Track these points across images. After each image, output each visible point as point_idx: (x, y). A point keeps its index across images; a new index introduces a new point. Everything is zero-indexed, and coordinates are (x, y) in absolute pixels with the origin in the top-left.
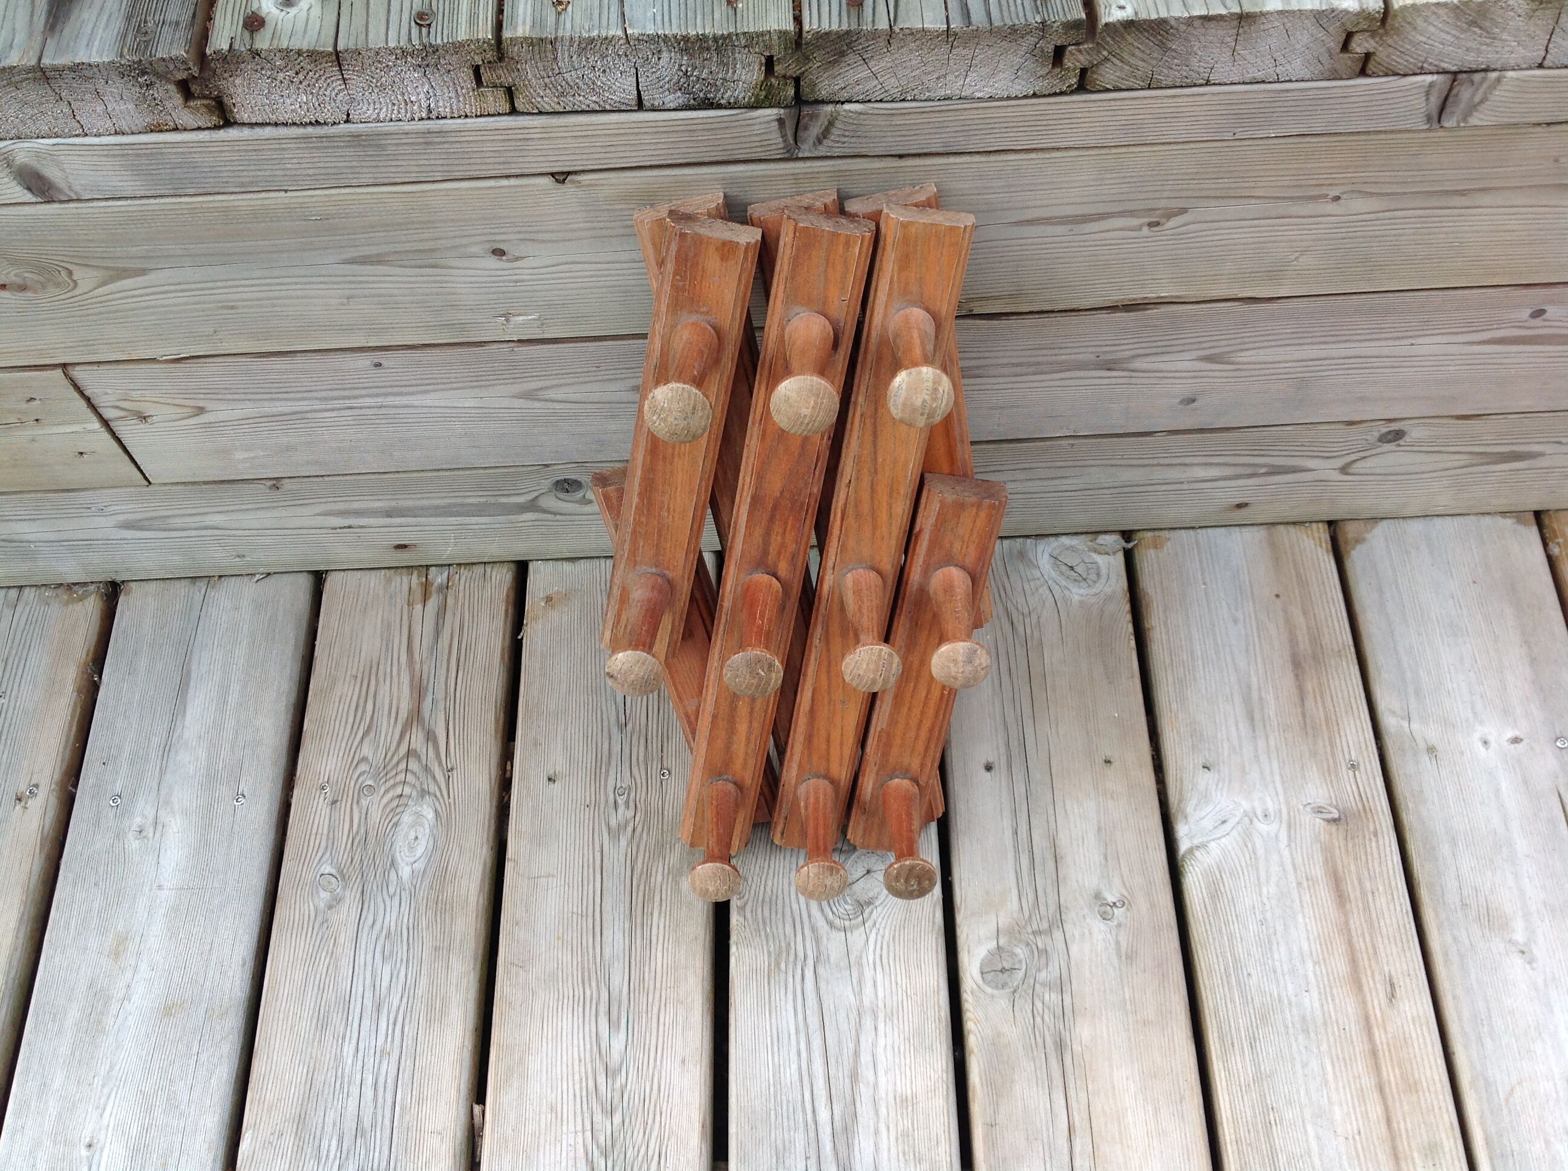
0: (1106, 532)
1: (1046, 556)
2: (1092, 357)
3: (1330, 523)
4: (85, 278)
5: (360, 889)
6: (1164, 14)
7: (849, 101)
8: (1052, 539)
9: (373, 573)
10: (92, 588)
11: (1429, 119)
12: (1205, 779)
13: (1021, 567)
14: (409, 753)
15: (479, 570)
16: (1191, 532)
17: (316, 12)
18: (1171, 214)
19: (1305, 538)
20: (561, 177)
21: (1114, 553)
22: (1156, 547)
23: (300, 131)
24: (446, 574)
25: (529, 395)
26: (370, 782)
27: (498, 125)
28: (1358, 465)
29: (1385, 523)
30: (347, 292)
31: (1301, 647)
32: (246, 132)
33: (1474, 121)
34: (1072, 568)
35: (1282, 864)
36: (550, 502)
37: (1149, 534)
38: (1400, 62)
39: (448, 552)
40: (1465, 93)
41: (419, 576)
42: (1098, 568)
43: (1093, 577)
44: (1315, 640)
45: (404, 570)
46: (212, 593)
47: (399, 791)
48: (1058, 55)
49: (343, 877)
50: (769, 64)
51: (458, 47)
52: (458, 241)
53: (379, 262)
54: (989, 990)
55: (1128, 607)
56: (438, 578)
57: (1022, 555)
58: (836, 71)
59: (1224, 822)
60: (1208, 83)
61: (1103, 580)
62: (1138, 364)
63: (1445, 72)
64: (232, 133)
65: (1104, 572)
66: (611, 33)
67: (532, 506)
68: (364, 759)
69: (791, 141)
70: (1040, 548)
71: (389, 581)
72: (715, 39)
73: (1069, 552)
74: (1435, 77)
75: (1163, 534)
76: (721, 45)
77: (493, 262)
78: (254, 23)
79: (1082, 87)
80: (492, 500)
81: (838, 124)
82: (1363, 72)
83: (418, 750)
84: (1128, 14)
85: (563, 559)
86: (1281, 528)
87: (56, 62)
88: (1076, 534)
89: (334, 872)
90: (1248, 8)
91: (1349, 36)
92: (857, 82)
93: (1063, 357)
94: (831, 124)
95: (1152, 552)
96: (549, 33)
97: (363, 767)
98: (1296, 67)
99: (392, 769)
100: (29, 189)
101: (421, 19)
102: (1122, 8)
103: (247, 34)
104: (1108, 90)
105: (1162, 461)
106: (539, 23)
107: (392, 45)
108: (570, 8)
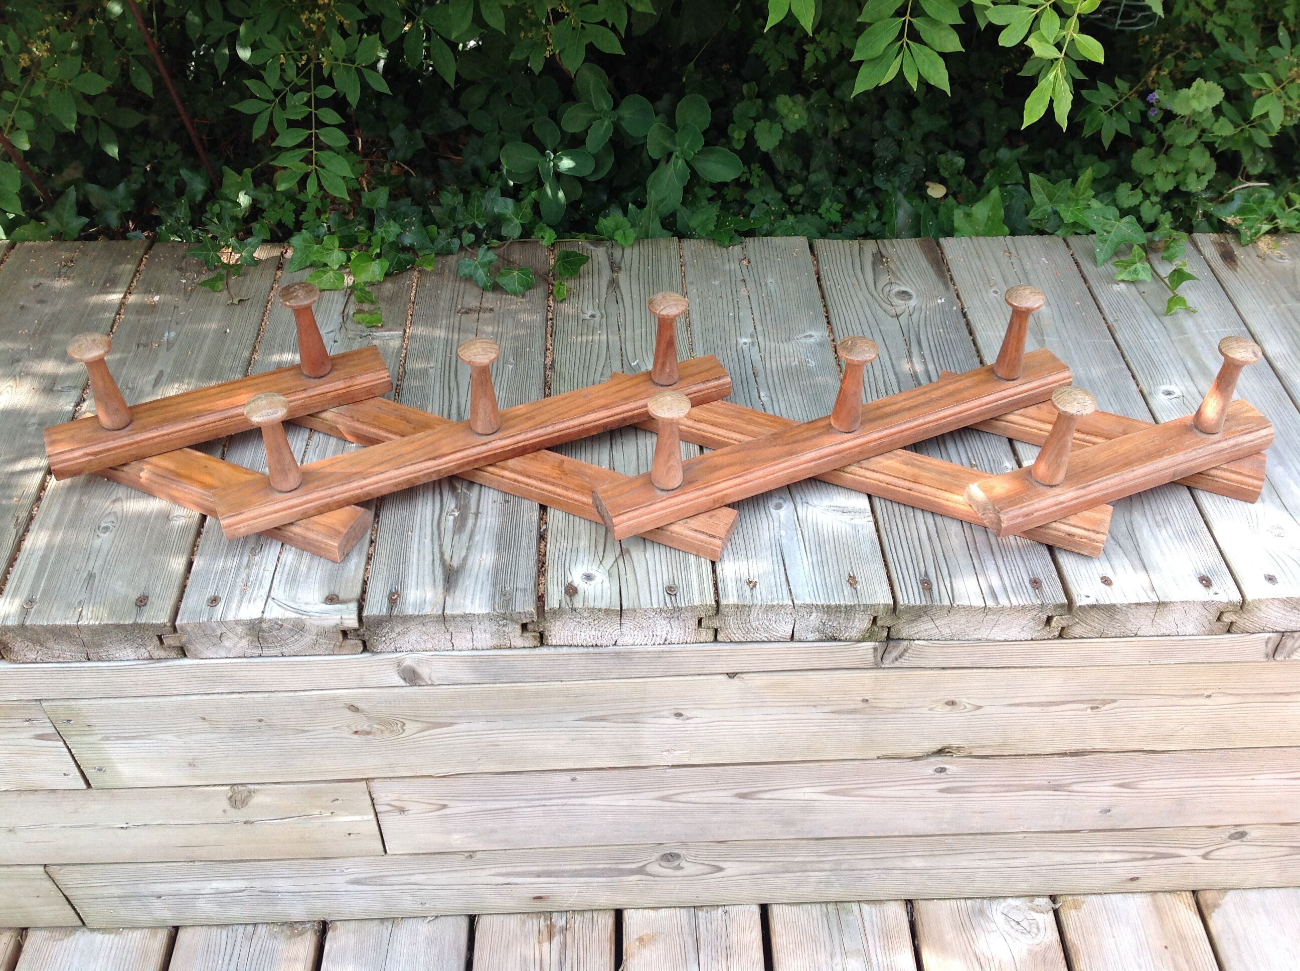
0: (1039, 896)
1: (999, 913)
2: (1046, 783)
3: (1194, 892)
4: (411, 727)
6: (1113, 602)
7: (919, 639)
8: (1002, 900)
9: (512, 916)
10: (308, 925)
11: (1267, 656)
13: (982, 920)
15: (588, 915)
16: (1099, 897)
17: (606, 584)
18: (1105, 702)
19: (1178, 903)
20: (732, 675)
21: (1047, 912)
22: (1076, 908)
23: (585, 650)
24: (565, 919)
25: (664, 799)
27: (705, 648)
28: (1214, 853)
29: (1231, 892)
32: (552, 650)
33: (1294, 657)
34: (1018, 923)
36: (655, 868)
37: (1070, 898)
38: (1250, 626)
39: (570, 902)
40: (1289, 643)
41: (545, 920)
42: (1037, 923)
43: (1035, 930)
45: (534, 915)
46: (396, 933)
48: (1049, 620)
50: (875, 620)
51: (693, 608)
52: (657, 709)
53: (601, 720)
55: (1062, 955)
56: (559, 921)
57: (981, 912)
58: (915, 624)
60: (1136, 635)
61: (1042, 934)
62: (1075, 787)
63: (1277, 632)
64: (544, 650)
65: (1042, 926)
66: (785, 603)
67: (641, 871)
69: (879, 659)
70: (994, 906)
71: (524, 923)
72: (846, 607)
73: (1015, 911)
74: (1271, 634)
75: (1079, 898)
76: (849, 610)
77: (674, 720)
78: (571, 591)
79: (1061, 636)
80: (613, 866)
81: (910, 651)
82: (1229, 631)
84: (1091, 601)
85: (649, 908)
86: (1161, 895)
87: (454, 613)
88: (1018, 897)
90: (1162, 599)
91: (1222, 613)
92: (926, 630)
93: (1027, 782)
94: (905, 650)
95: (1073, 912)
96: (748, 602)
98: (1190, 628)
100: (405, 679)
101: (671, 591)
102: (1088, 597)
103: (568, 598)
104: (1076, 638)
105: (1084, 849)
106: (741, 596)
107: (655, 606)
108: (758, 586)
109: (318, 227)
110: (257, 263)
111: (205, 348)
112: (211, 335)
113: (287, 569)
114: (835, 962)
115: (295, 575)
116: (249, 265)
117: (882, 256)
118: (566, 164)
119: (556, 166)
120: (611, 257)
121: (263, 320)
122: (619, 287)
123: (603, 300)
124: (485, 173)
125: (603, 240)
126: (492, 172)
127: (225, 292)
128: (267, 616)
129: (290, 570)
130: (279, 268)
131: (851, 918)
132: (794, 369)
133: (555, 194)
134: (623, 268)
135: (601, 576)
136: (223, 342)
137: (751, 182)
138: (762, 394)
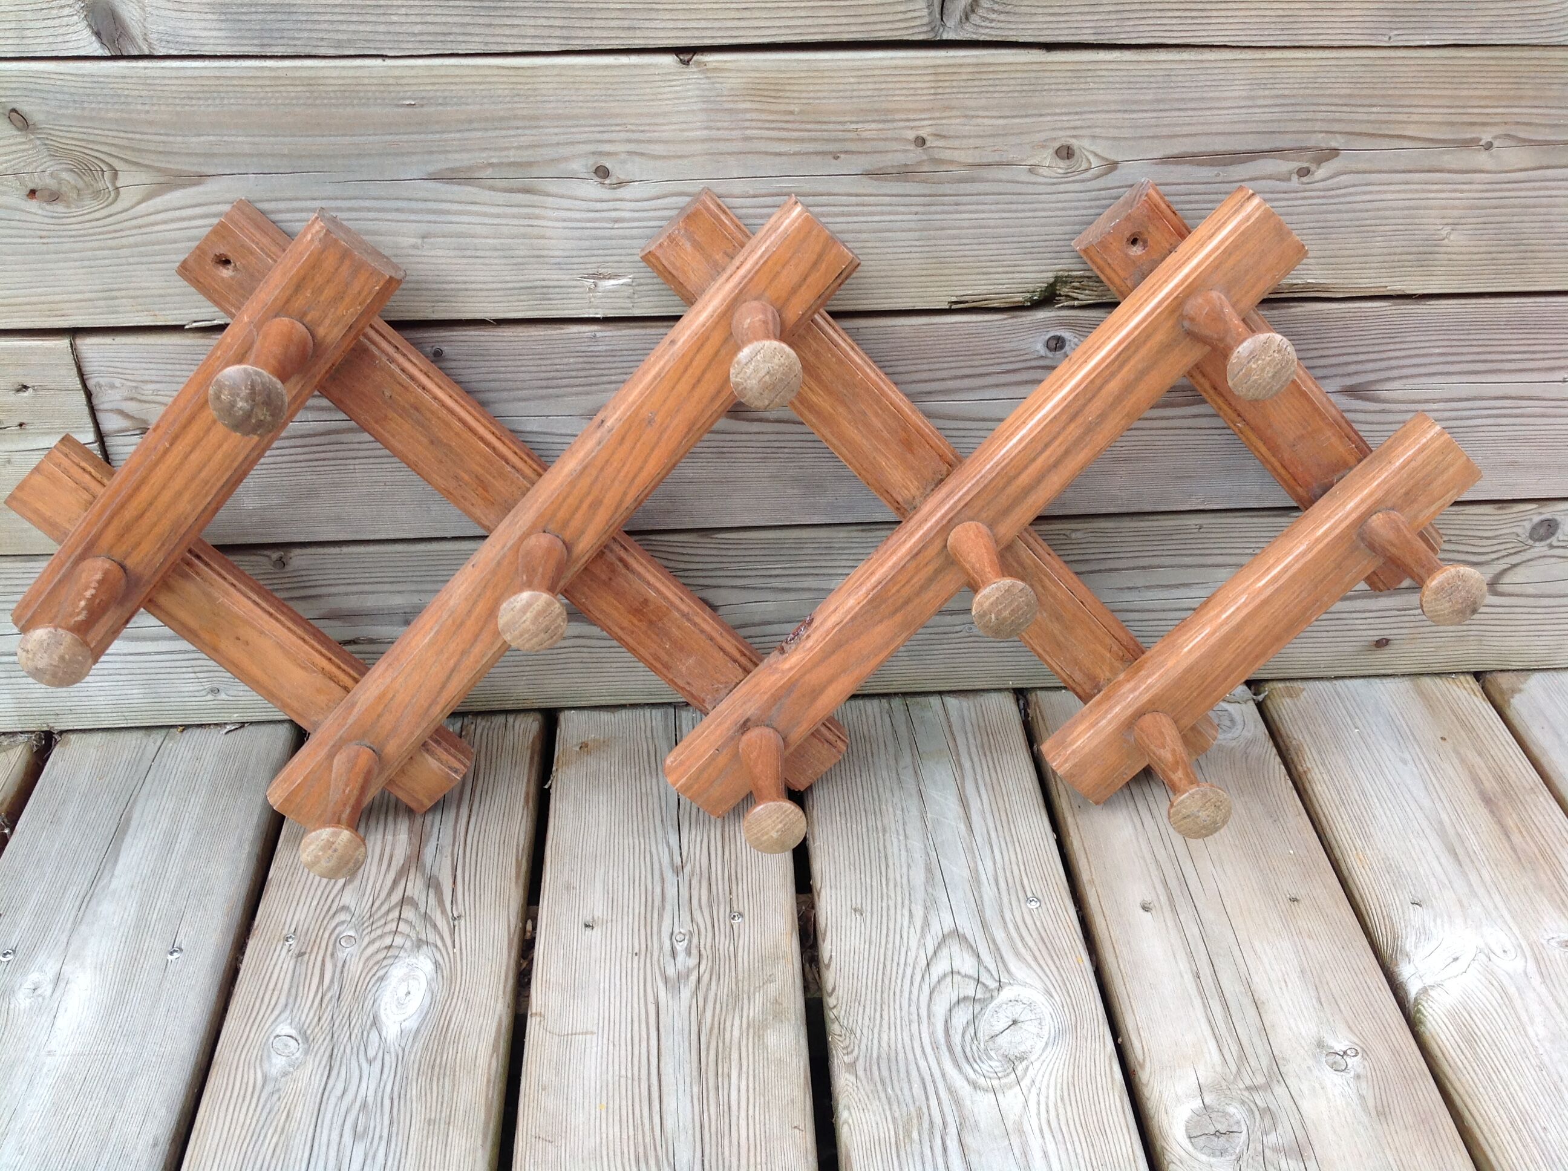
3: (1478, 675)
4: (129, 182)
5: (327, 1054)
10: (22, 738)
12: (1416, 916)
14: (403, 901)
15: (499, 718)
16: (1327, 680)
18: (1322, 157)
19: (1455, 687)
20: (686, 55)
21: (1246, 702)
22: (1291, 696)
24: (458, 725)
26: (352, 933)
28: (1507, 579)
29: (1538, 676)
30: (424, 228)
31: (1487, 784)
35: (1542, 1002)
37: (1280, 685)
42: (1230, 714)
43: (1228, 723)
44: (1500, 778)
46: (169, 744)
47: (387, 941)
49: (306, 1039)
52: (562, 153)
53: (468, 180)
54: (1203, 1158)
55: (1274, 751)
59: (1456, 959)
61: (1240, 727)
65: (1238, 718)
68: (344, 908)
69: (937, 17)
75: (1294, 683)
77: (592, 189)
83: (416, 898)
85: (600, 708)
86: (1425, 679)
89: (293, 1033)
95: (1287, 701)
97: (343, 916)
99: (380, 919)
100: (98, 34)
114: (902, 764)
131: (928, 714)
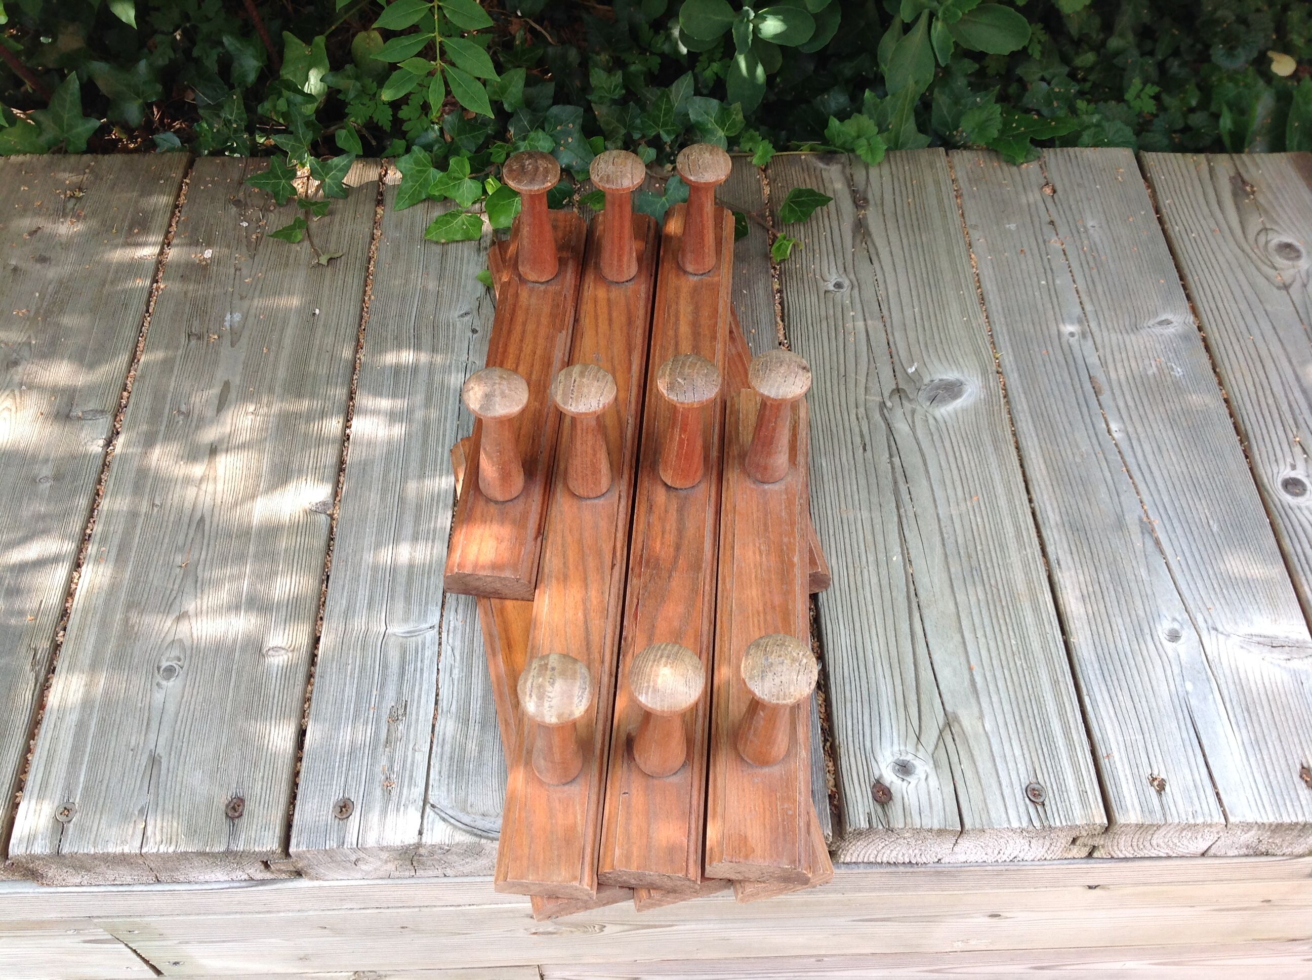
17: (933, 782)
20: (1093, 887)
27: (1070, 865)
51: (1071, 828)
52: (967, 912)
66: (1214, 818)
72: (1305, 825)
77: (985, 920)
78: (882, 795)
96: (1158, 818)
101: (1034, 795)
103: (879, 810)
106: (1145, 807)
107: (1015, 824)
108: (1167, 788)
109: (426, 130)
110: (346, 192)
111: (287, 341)
112: (293, 321)
113: (447, 748)
115: (461, 760)
116: (335, 197)
117: (1244, 182)
118: (772, 26)
119: (756, 30)
120: (850, 182)
121: (365, 292)
122: (870, 235)
123: (849, 257)
124: (646, 32)
125: (835, 152)
126: (657, 32)
127: (306, 243)
128: (427, 839)
129: (453, 751)
130: (380, 202)
132: (1152, 381)
133: (751, 69)
134: (872, 202)
135: (922, 767)
136: (313, 329)
137: (1030, 51)
138: (1114, 427)
